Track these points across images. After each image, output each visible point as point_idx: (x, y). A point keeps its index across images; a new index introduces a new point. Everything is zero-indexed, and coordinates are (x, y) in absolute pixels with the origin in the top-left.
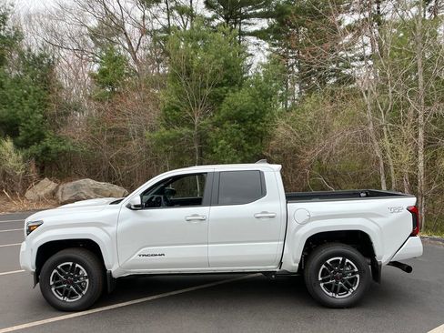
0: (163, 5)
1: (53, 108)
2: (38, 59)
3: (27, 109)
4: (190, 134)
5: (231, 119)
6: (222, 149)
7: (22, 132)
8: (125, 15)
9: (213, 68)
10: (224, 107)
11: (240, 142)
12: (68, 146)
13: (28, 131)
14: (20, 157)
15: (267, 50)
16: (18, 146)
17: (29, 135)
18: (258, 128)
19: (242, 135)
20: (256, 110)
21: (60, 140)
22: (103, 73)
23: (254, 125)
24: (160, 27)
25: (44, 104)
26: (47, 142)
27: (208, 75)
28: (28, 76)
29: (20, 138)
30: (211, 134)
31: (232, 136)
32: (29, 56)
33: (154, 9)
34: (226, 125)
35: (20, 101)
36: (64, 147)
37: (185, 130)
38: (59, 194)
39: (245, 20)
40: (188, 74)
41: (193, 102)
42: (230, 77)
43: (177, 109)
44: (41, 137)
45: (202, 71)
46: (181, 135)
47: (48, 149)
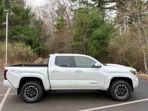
0: (78, 1)
1: (42, 37)
2: (38, 22)
3: (35, 37)
4: (82, 44)
5: (95, 39)
6: (92, 49)
7: (33, 44)
8: (66, 5)
9: (90, 22)
10: (93, 35)
11: (98, 46)
12: (46, 48)
13: (35, 43)
14: (32, 51)
15: (116, 13)
16: (32, 48)
17: (35, 44)
18: (105, 42)
19: (99, 44)
20: (104, 35)
21: (44, 46)
22: (58, 25)
23: (104, 41)
24: (77, 8)
25: (39, 35)
26: (40, 47)
27: (88, 24)
28: (35, 27)
29: (33, 46)
30: (89, 44)
31: (96, 44)
32: (36, 21)
33: (75, 3)
34: (94, 41)
35: (33, 35)
36: (45, 48)
37: (80, 43)
38: (43, 62)
39: (106, 4)
40: (82, 24)
41: (83, 33)
42: (96, 25)
43: (78, 36)
44: (39, 45)
45: (86, 23)
46: (79, 44)
47: (40, 49)
